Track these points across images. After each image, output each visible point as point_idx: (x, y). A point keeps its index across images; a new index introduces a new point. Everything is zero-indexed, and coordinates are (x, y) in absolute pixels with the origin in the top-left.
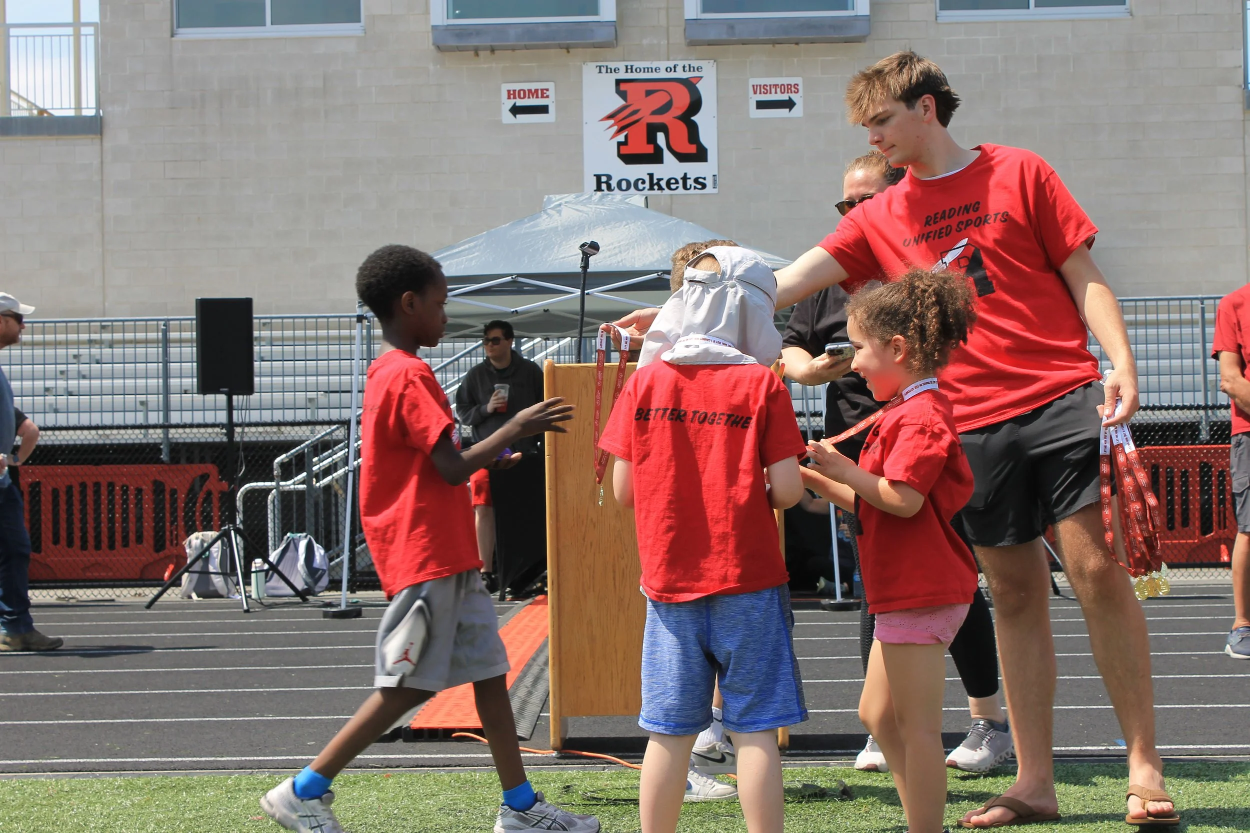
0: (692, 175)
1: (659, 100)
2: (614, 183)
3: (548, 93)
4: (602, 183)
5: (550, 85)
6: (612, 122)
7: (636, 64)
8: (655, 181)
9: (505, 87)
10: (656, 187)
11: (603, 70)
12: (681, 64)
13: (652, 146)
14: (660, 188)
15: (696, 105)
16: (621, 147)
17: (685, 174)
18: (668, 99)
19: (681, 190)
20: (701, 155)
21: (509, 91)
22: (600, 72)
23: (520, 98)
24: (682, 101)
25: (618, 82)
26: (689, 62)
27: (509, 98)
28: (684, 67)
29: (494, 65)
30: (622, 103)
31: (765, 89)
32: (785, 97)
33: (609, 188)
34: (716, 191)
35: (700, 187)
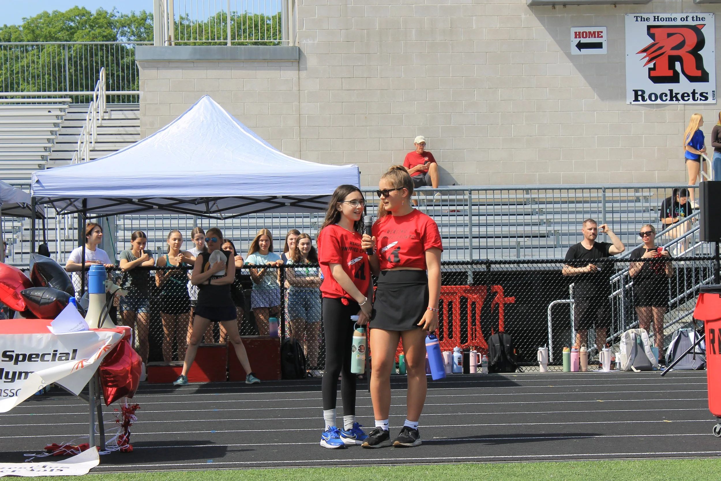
0: (699, 91)
1: (676, 40)
2: (646, 96)
3: (602, 34)
4: (638, 95)
5: (604, 29)
6: (645, 54)
8: (674, 95)
9: (573, 30)
10: (674, 99)
11: (639, 19)
12: (691, 15)
13: (672, 71)
14: (677, 100)
15: (701, 44)
16: (651, 72)
17: (694, 90)
18: (683, 39)
19: (691, 101)
20: (704, 78)
21: (576, 33)
22: (637, 20)
23: (583, 37)
24: (692, 40)
25: (649, 27)
26: (696, 14)
27: (576, 37)
28: (693, 18)
29: (565, 15)
30: (651, 41)
33: (643, 99)
34: (714, 102)
35: (704, 99)
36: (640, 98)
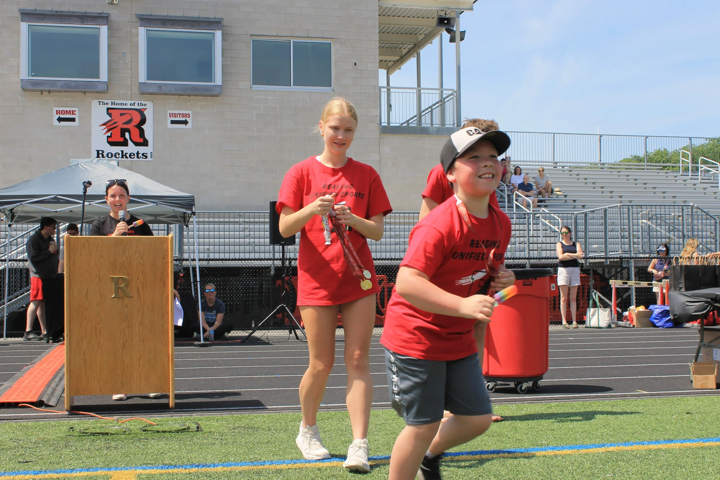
0: (141, 152)
1: (126, 118)
2: (105, 154)
3: (75, 113)
4: (100, 154)
5: (76, 109)
6: (105, 127)
7: (116, 102)
8: (124, 154)
9: (55, 109)
10: (124, 157)
11: (101, 103)
12: (137, 102)
13: (123, 138)
14: (126, 157)
15: (143, 121)
16: (109, 138)
17: (138, 151)
18: (131, 117)
19: (136, 159)
20: (145, 143)
21: (57, 111)
22: (100, 104)
23: (62, 114)
24: (137, 119)
25: (108, 109)
26: (141, 102)
27: (57, 114)
28: (138, 104)
29: (50, 99)
30: (109, 118)
31: (175, 115)
32: (184, 119)
33: (103, 156)
34: (152, 159)
35: (145, 157)
36: (100, 156)
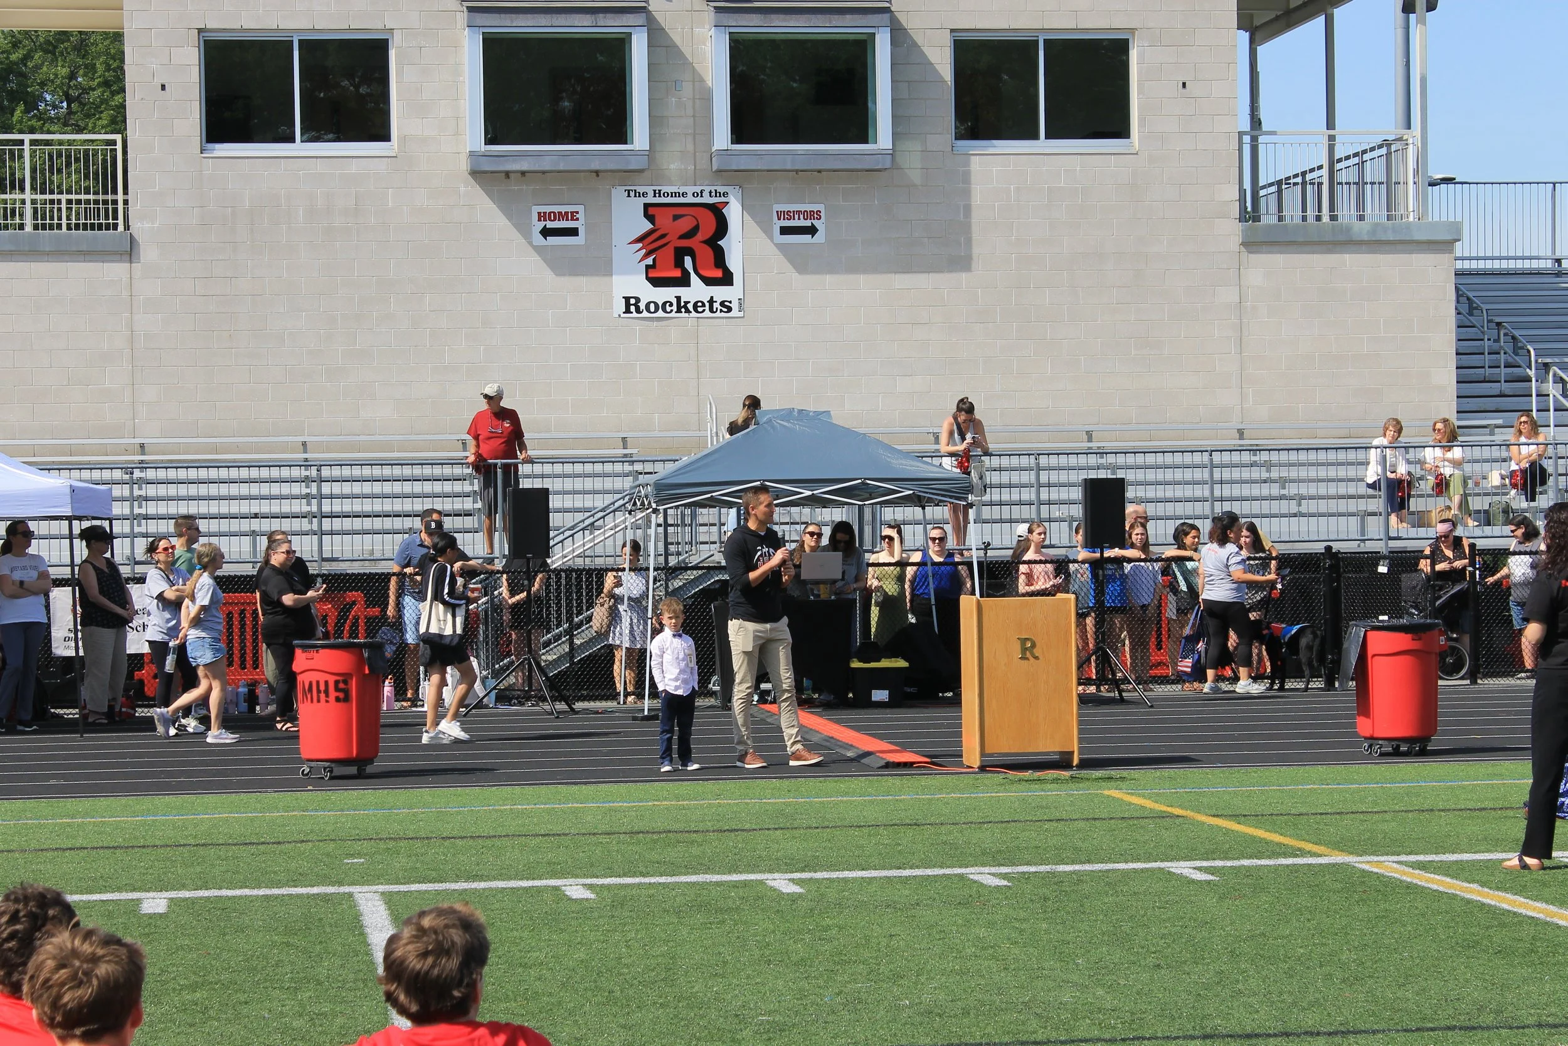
1: (685, 225)
2: (642, 306)
3: (578, 216)
5: (580, 208)
6: (640, 245)
7: (664, 189)
9: (536, 209)
11: (632, 194)
13: (679, 270)
15: (722, 228)
16: (649, 270)
18: (696, 223)
20: (727, 279)
21: (539, 213)
23: (550, 220)
24: (708, 225)
25: (647, 206)
26: (716, 188)
27: (539, 220)
29: (525, 187)
31: (789, 215)
32: (808, 223)
33: (638, 311)
34: (741, 314)
35: (725, 310)
